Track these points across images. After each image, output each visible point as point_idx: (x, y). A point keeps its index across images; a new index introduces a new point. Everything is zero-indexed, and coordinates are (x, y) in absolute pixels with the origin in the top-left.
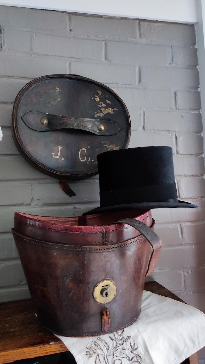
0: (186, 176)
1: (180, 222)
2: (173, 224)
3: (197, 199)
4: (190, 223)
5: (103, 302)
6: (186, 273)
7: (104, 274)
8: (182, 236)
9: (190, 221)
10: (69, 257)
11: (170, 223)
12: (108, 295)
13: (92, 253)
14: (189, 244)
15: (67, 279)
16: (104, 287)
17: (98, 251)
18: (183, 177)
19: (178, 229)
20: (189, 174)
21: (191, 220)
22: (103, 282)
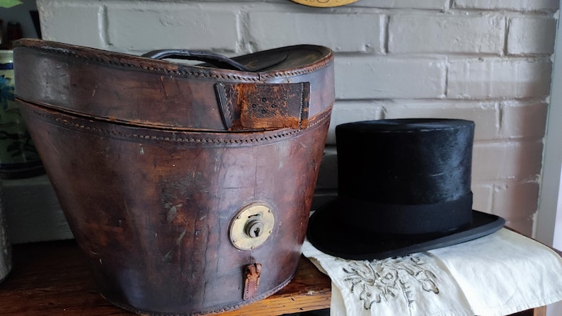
0: (523, 12)
1: (500, 99)
2: (487, 103)
3: (536, 59)
4: (517, 102)
5: (248, 248)
6: (497, 190)
7: (253, 192)
8: (500, 125)
9: (517, 99)
10: (178, 157)
11: (483, 100)
12: (259, 233)
13: (231, 148)
14: (510, 139)
15: (171, 206)
16: (252, 219)
17: (244, 144)
18: (517, 14)
19: (495, 111)
20: (530, 9)
21: (520, 97)
22: (251, 209)
